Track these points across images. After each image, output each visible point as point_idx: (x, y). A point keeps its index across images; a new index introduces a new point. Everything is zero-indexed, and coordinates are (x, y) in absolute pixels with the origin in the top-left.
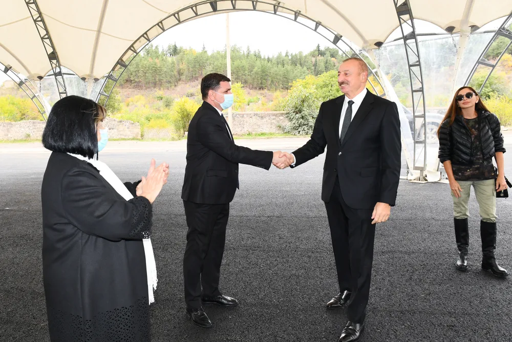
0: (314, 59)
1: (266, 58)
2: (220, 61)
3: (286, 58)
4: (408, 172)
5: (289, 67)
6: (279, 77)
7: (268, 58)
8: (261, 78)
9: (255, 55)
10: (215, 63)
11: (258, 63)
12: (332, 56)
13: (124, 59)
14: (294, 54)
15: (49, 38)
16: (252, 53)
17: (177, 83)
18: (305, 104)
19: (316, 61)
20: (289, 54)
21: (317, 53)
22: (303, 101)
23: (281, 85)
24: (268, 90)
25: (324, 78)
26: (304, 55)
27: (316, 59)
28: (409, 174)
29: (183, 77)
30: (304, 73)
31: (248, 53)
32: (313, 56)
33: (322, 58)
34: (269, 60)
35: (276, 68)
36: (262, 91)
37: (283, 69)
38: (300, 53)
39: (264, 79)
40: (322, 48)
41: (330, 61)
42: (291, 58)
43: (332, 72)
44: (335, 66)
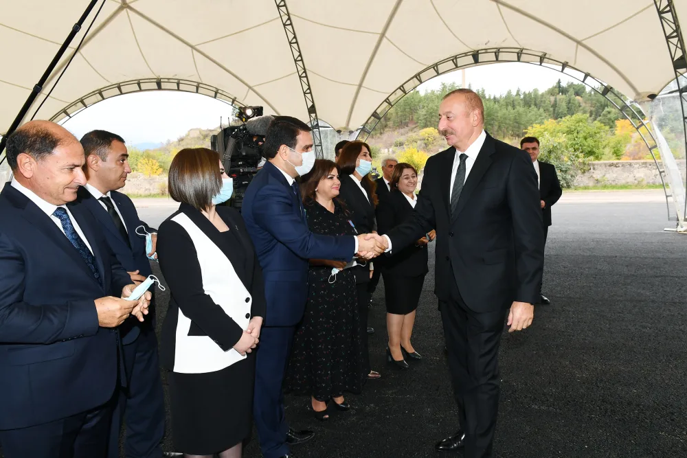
0: (552, 99)
1: (492, 98)
2: (436, 104)
3: (517, 97)
4: (678, 225)
5: (521, 109)
6: (507, 121)
7: (495, 98)
10: (430, 105)
12: (577, 94)
13: (378, 111)
14: (527, 92)
15: (310, 93)
17: (384, 130)
18: (553, 156)
19: (555, 101)
20: (521, 93)
21: (557, 89)
22: (550, 152)
23: (511, 132)
25: (568, 124)
26: (540, 93)
27: (556, 99)
28: (679, 226)
29: (390, 123)
30: (540, 116)
32: (552, 94)
33: (564, 96)
34: (495, 100)
35: (504, 111)
37: (512, 111)
38: (536, 91)
39: (490, 124)
40: (564, 84)
41: (574, 100)
42: (524, 98)
43: (579, 116)
44: (580, 106)
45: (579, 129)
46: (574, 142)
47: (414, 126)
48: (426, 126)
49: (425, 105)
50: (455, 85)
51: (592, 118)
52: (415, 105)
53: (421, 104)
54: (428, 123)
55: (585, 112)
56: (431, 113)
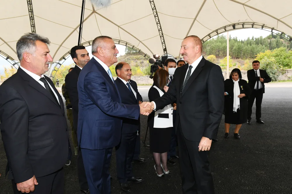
0: (269, 40)
1: (241, 41)
2: (215, 44)
3: (252, 40)
5: (254, 46)
6: (248, 51)
7: (242, 41)
8: (237, 52)
9: (234, 40)
10: (212, 45)
11: (236, 44)
12: (281, 38)
14: (257, 38)
15: (165, 43)
16: (232, 38)
18: (268, 67)
19: (271, 42)
20: (254, 38)
21: (271, 37)
22: (267, 65)
23: (249, 56)
24: (242, 59)
25: (276, 52)
26: (263, 38)
27: (271, 41)
30: (263, 49)
31: (230, 39)
32: (269, 39)
33: (275, 39)
34: (242, 42)
35: (246, 47)
36: (238, 60)
37: (250, 47)
38: (261, 37)
39: (239, 53)
40: (275, 34)
41: (279, 41)
42: (256, 40)
43: (282, 48)
44: (282, 44)
45: (281, 54)
46: (279, 60)
47: (204, 54)
48: (210, 54)
49: (210, 45)
50: (223, 36)
51: (288, 49)
52: (205, 45)
53: (208, 45)
54: (211, 53)
55: (285, 46)
56: (212, 48)
